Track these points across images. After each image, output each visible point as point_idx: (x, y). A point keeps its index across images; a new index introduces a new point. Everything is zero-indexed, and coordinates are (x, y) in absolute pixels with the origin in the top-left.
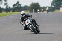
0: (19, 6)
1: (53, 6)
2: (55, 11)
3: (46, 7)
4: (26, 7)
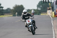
0: (1, 9)
1: (39, 9)
2: (41, 14)
3: (32, 10)
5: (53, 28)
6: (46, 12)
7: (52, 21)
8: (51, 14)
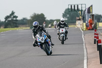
0: (15, 19)
1: (66, 19)
4: (25, 20)
5: (84, 44)
6: (74, 23)
7: (83, 35)
8: (81, 26)
